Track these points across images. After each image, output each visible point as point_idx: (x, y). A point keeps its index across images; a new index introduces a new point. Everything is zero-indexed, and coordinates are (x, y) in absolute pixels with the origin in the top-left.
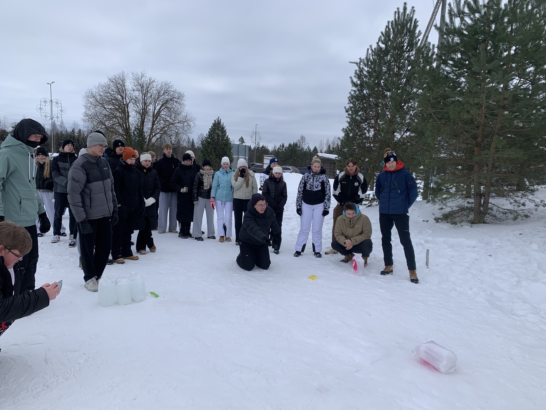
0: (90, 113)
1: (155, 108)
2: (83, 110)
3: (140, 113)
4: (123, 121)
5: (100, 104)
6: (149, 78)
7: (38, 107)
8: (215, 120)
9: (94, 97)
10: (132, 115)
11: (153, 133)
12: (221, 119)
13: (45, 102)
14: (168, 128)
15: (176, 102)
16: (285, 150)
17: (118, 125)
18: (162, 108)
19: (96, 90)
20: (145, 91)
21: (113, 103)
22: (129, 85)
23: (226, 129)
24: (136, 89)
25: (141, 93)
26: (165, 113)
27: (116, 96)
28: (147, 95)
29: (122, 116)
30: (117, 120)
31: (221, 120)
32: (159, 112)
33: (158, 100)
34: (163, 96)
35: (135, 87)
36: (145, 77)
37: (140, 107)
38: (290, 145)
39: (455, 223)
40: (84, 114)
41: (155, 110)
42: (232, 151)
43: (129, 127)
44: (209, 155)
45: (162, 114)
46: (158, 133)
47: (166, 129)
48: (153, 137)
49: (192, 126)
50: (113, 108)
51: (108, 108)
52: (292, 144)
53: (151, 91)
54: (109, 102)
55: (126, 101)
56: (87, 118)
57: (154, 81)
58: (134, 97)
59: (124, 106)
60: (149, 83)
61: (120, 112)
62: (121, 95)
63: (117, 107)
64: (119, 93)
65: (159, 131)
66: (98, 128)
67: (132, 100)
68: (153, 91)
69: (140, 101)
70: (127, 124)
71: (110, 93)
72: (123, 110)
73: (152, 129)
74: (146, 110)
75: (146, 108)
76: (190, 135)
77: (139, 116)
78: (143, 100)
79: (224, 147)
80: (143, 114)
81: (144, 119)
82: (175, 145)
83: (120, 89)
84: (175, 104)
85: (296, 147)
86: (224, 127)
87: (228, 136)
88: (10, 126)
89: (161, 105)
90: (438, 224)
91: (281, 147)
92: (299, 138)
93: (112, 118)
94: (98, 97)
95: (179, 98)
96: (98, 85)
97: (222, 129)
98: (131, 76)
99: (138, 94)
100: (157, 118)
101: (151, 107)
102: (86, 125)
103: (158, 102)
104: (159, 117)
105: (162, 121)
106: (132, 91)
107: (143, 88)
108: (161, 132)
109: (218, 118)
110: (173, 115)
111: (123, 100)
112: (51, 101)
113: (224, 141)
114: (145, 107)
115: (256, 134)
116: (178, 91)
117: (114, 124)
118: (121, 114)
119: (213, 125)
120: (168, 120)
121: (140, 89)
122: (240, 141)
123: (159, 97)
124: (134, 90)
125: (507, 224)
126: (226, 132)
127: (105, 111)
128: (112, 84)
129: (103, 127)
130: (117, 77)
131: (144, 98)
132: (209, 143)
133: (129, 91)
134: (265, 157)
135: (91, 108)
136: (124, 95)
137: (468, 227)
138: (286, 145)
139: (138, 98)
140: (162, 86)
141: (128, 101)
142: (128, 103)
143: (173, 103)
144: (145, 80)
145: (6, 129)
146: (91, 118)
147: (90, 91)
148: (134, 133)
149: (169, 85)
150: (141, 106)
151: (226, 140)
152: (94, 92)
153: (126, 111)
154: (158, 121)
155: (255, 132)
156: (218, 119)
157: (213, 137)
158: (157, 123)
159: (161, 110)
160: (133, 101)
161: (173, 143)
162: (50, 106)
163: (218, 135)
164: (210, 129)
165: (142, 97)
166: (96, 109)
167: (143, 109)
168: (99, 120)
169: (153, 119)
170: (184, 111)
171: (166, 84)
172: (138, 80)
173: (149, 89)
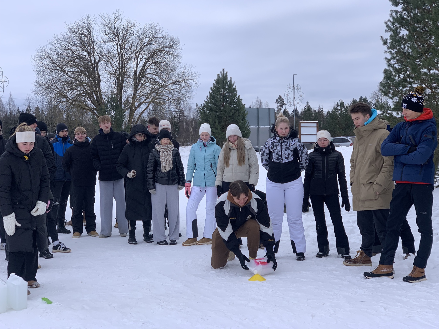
0: (44, 82)
1: (137, 66)
3: (114, 74)
4: (92, 89)
5: (58, 66)
6: (126, 22)
8: (218, 75)
9: (49, 57)
11: (136, 103)
12: (227, 72)
14: (157, 93)
15: (168, 52)
17: (84, 96)
18: (148, 64)
19: (51, 46)
20: (121, 41)
21: (76, 63)
22: (98, 35)
23: (235, 86)
24: (107, 39)
25: (115, 45)
26: (153, 71)
27: (80, 53)
28: (125, 46)
29: (90, 80)
30: (84, 87)
31: (228, 74)
33: (141, 52)
34: (148, 46)
35: (106, 37)
36: (120, 21)
37: (115, 66)
40: (36, 84)
42: (246, 119)
43: (100, 97)
45: (149, 72)
46: (143, 102)
47: (155, 94)
48: (136, 109)
49: (193, 86)
50: (76, 70)
51: (69, 72)
53: (130, 39)
54: (70, 63)
55: (95, 60)
56: (41, 88)
57: (134, 25)
59: (93, 67)
60: (126, 28)
61: (86, 76)
62: (87, 51)
63: (82, 69)
64: (83, 47)
65: (144, 100)
66: (56, 102)
67: (103, 56)
68: (134, 40)
69: (114, 57)
70: (98, 92)
71: (70, 50)
72: (92, 72)
73: (134, 96)
74: (124, 69)
75: (124, 66)
76: (190, 100)
77: (113, 79)
78: (119, 55)
79: (233, 115)
80: (121, 75)
81: (122, 84)
83: (84, 41)
84: (166, 57)
86: (233, 83)
87: (239, 96)
89: (145, 60)
93: (76, 86)
94: (55, 57)
95: (171, 47)
96: (53, 39)
97: (230, 87)
98: (99, 21)
99: (112, 47)
100: (140, 80)
101: (131, 65)
102: (40, 100)
103: (140, 56)
104: (143, 79)
105: (148, 84)
106: (102, 43)
107: (118, 38)
108: (149, 100)
109: (222, 71)
110: (164, 74)
111: (90, 58)
114: (122, 64)
115: (294, 89)
116: (169, 36)
119: (216, 82)
120: (156, 81)
121: (114, 39)
122: (277, 103)
124: (104, 42)
126: (236, 91)
127: (66, 76)
128: (73, 35)
129: (64, 100)
130: (80, 24)
132: (211, 109)
133: (98, 44)
134: (302, 125)
135: (45, 74)
136: (91, 51)
138: (348, 102)
139: (111, 52)
140: (145, 31)
141: (97, 58)
142: (97, 61)
143: (164, 54)
144: (121, 25)
146: (46, 88)
147: (43, 49)
149: (156, 28)
150: (117, 64)
151: (236, 103)
152: (48, 50)
153: (96, 74)
154: (142, 85)
155: (292, 87)
156: (222, 73)
157: (217, 101)
158: (141, 87)
159: (146, 67)
163: (225, 96)
164: (211, 88)
165: (118, 50)
166: (53, 74)
167: (119, 69)
168: (57, 90)
169: (135, 82)
170: (180, 65)
171: (151, 28)
172: (110, 25)
173: (127, 38)
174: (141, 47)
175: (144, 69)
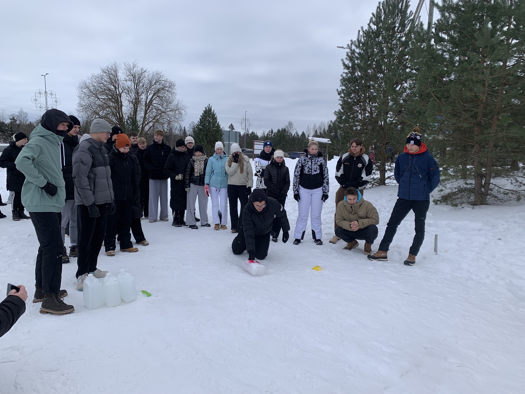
0: (84, 104)
1: (147, 98)
2: (78, 101)
3: (132, 102)
4: (116, 111)
5: (94, 94)
6: (140, 69)
7: (33, 99)
8: (206, 108)
9: (87, 87)
10: (125, 105)
11: (146, 122)
12: (211, 106)
13: (40, 93)
14: (160, 116)
15: (168, 91)
16: (274, 135)
17: (111, 115)
18: (154, 97)
19: (90, 81)
20: (137, 81)
21: (106, 93)
22: (122, 76)
23: (217, 116)
25: (133, 83)
26: (157, 102)
27: (109, 87)
28: (139, 85)
29: (115, 105)
30: (111, 109)
31: (212, 108)
32: (151, 101)
33: (150, 89)
34: (155, 86)
35: (127, 78)
36: (136, 68)
37: (132, 97)
38: (279, 131)
39: (456, 205)
40: (78, 105)
41: (147, 99)
42: (223, 137)
43: (122, 117)
44: (200, 142)
45: (154, 103)
46: (151, 122)
47: (158, 117)
48: (146, 125)
49: (183, 114)
50: (106, 98)
51: (101, 98)
52: (281, 130)
53: (143, 80)
54: (103, 93)
55: (119, 91)
56: (82, 108)
57: (146, 71)
58: (127, 87)
59: (117, 96)
60: (140, 73)
61: (113, 102)
62: (114, 86)
63: (110, 97)
64: (112, 83)
65: (151, 120)
66: (92, 118)
68: (145, 81)
69: (132, 91)
70: (121, 113)
71: (103, 84)
72: (117, 99)
73: (145, 118)
74: (139, 99)
75: (139, 97)
76: (182, 123)
77: (131, 105)
78: (135, 90)
79: (215, 134)
80: (136, 103)
81: (137, 109)
82: (168, 133)
83: (112, 79)
84: (166, 93)
85: (285, 133)
86: (215, 114)
87: (219, 122)
88: (8, 118)
89: (152, 94)
90: (437, 207)
91: (270, 132)
92: (287, 124)
93: (105, 108)
94: (92, 88)
95: (170, 87)
96: (90, 76)
97: (213, 116)
98: (123, 66)
99: (131, 84)
100: (149, 107)
101: (143, 97)
102: (81, 116)
103: (150, 92)
104: (151, 106)
105: (154, 110)
107: (135, 78)
108: (154, 121)
109: (208, 105)
110: (165, 104)
111: (116, 90)
112: (46, 92)
113: (215, 128)
114: (137, 96)
115: (245, 120)
116: (169, 80)
117: (108, 114)
118: (115, 104)
119: (204, 112)
120: (160, 108)
121: (132, 79)
122: (230, 129)
123: (151, 86)
124: (126, 81)
125: (510, 205)
126: (217, 119)
127: (99, 101)
128: (104, 75)
129: (97, 116)
130: (110, 67)
131: (137, 88)
132: (200, 130)
133: (122, 81)
134: (255, 143)
135: (85, 99)
136: (117, 86)
137: (470, 209)
138: (275, 131)
139: (130, 87)
140: (153, 76)
141: (121, 91)
142: (120, 93)
143: (165, 92)
144: (137, 70)
145: (4, 121)
146: (85, 108)
147: (84, 82)
148: (127, 122)
149: (161, 74)
150: (134, 96)
151: (217, 126)
152: (88, 83)
153: (119, 101)
154: (150, 110)
155: (244, 119)
156: (209, 107)
157: (205, 124)
158: (149, 112)
159: (153, 99)
160: (125, 90)
161: (165, 131)
162: (44, 98)
163: (209, 122)
164: (201, 116)
165: (134, 87)
166: (90, 99)
167: (135, 99)
168: (93, 110)
169: (146, 108)
170: (176, 99)
171: (157, 74)
172: (130, 70)
173: (141, 79)
174: (150, 86)
175: (152, 100)
